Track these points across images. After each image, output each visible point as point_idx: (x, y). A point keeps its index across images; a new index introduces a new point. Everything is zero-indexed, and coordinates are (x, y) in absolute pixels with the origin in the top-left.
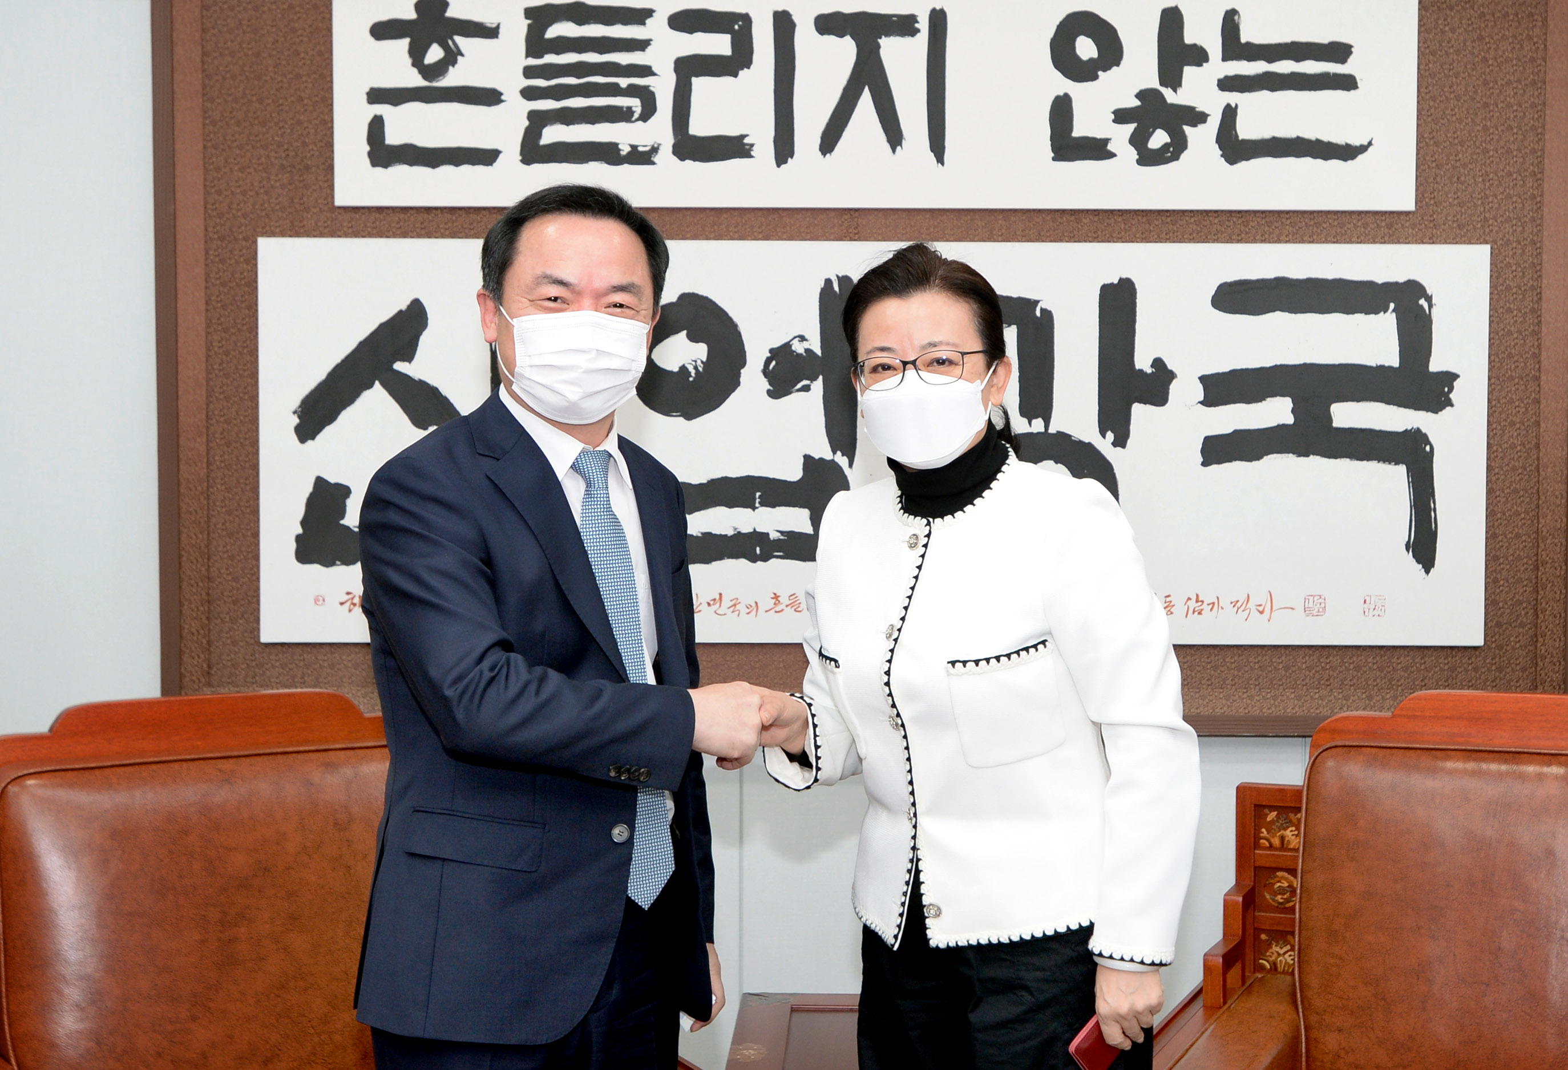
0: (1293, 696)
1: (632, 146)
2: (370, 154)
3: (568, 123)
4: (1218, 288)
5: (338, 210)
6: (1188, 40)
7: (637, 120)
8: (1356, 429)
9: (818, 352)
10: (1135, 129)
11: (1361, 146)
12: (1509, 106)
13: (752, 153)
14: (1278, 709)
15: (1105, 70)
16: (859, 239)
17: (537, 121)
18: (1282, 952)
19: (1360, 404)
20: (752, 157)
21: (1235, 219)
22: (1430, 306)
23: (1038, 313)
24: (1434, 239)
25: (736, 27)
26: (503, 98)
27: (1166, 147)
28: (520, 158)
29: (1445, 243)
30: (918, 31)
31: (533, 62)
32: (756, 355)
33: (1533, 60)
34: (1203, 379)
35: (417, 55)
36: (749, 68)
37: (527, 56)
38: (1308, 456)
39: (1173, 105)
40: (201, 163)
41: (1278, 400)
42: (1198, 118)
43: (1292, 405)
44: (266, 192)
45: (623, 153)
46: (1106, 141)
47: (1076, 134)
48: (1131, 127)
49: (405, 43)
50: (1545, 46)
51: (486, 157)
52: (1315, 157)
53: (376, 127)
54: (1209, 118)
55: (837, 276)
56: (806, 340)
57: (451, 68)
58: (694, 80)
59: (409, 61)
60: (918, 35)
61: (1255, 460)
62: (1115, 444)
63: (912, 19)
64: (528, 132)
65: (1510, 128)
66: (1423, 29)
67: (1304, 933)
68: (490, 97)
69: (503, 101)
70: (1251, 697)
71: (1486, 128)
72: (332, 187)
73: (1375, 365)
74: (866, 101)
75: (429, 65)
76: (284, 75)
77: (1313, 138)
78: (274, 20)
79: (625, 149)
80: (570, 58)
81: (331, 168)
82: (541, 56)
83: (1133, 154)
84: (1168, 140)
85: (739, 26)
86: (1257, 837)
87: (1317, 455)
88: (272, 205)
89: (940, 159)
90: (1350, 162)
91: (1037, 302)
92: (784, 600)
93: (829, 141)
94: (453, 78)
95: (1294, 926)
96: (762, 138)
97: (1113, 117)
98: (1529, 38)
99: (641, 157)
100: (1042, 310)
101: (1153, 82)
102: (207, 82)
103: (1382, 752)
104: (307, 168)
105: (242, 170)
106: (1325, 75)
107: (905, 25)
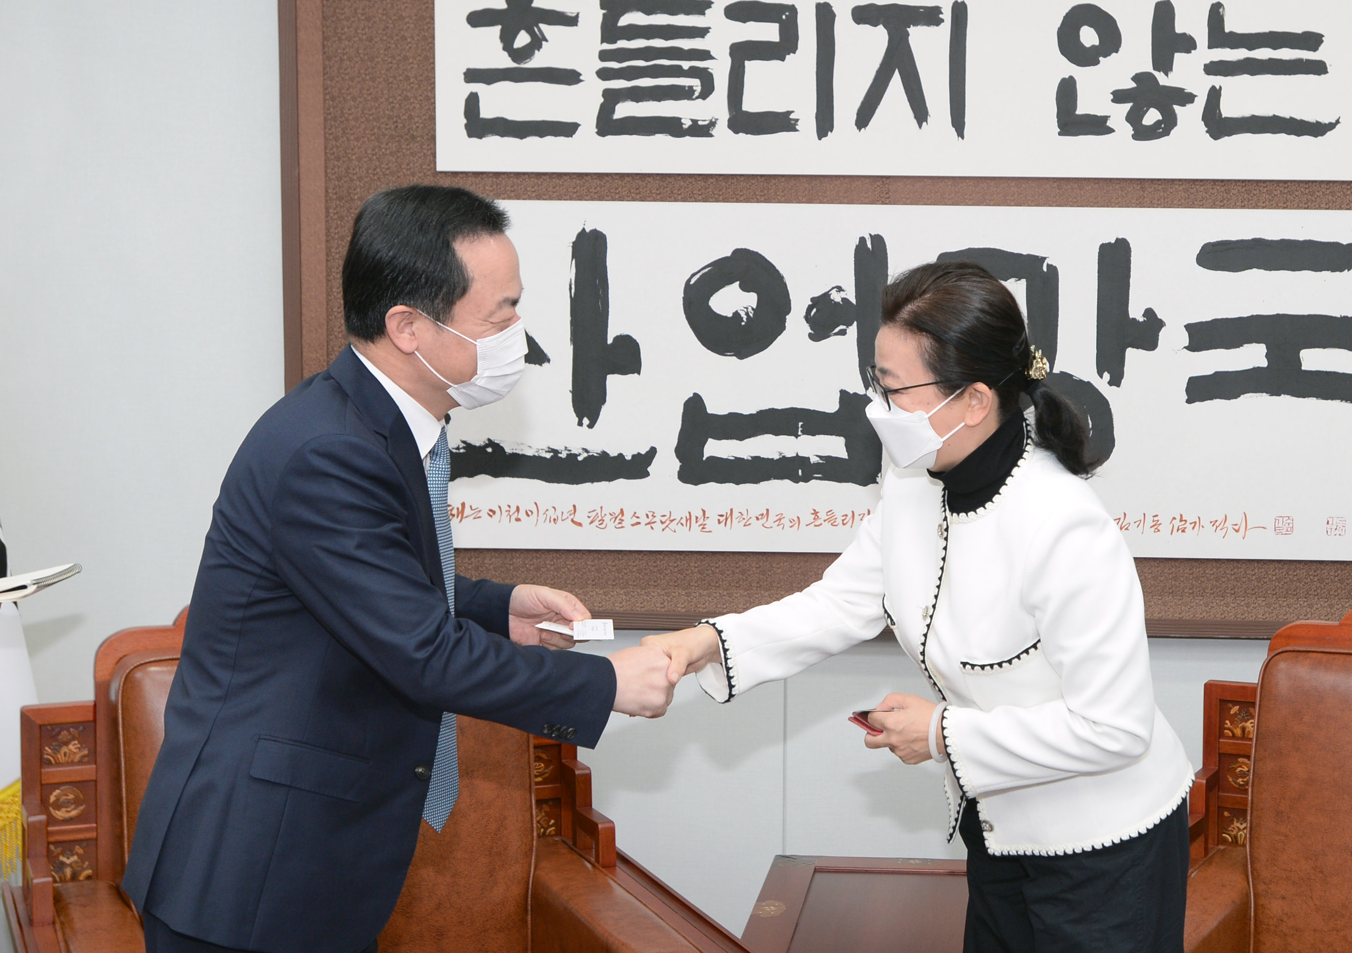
0: (1264, 603)
1: (692, 120)
2: (467, 127)
3: (637, 100)
4: (1202, 247)
5: (440, 175)
6: (1179, 29)
7: (697, 98)
8: (1323, 372)
9: (853, 301)
10: (1131, 108)
11: (1330, 123)
13: (797, 127)
14: (1250, 615)
15: (1105, 57)
16: (890, 203)
17: (611, 98)
18: (1242, 827)
19: (1326, 350)
20: (797, 130)
21: (1218, 187)
23: (1045, 269)
25: (784, 17)
26: (581, 78)
27: (1158, 123)
28: (596, 130)
30: (943, 21)
31: (607, 46)
32: (799, 303)
34: (1188, 327)
35: (507, 40)
36: (794, 53)
37: (602, 42)
38: (1279, 395)
39: (1164, 87)
40: (323, 132)
41: (1254, 346)
42: (1186, 98)
43: (1266, 351)
44: (378, 159)
45: (685, 127)
46: (1106, 118)
47: (1078, 112)
48: (1127, 106)
49: (497, 29)
51: (567, 129)
52: (1289, 133)
53: (472, 102)
54: (1196, 98)
55: (870, 235)
56: (843, 290)
57: (536, 52)
58: (747, 63)
59: (500, 45)
60: (942, 24)
61: (1232, 398)
62: (1111, 383)
63: (937, 10)
64: (602, 106)
67: (1254, 812)
68: (570, 77)
69: (581, 81)
70: (1227, 605)
72: (434, 155)
73: (1339, 316)
74: (896, 81)
75: (518, 49)
76: (393, 57)
77: (1288, 117)
78: (384, 10)
79: (687, 123)
80: (639, 43)
81: (433, 138)
82: (615, 42)
83: (1129, 130)
84: (1161, 118)
85: (786, 16)
86: (1222, 728)
87: (1288, 394)
88: (383, 170)
89: (961, 133)
90: (1319, 138)
91: (1044, 259)
92: (823, 515)
93: (863, 118)
94: (538, 61)
95: (1246, 805)
96: (807, 115)
97: (1112, 97)
99: (701, 130)
100: (1048, 265)
101: (1147, 66)
102: (327, 63)
103: (1326, 657)
104: (413, 137)
105: (357, 139)
106: (1299, 61)
107: (931, 16)
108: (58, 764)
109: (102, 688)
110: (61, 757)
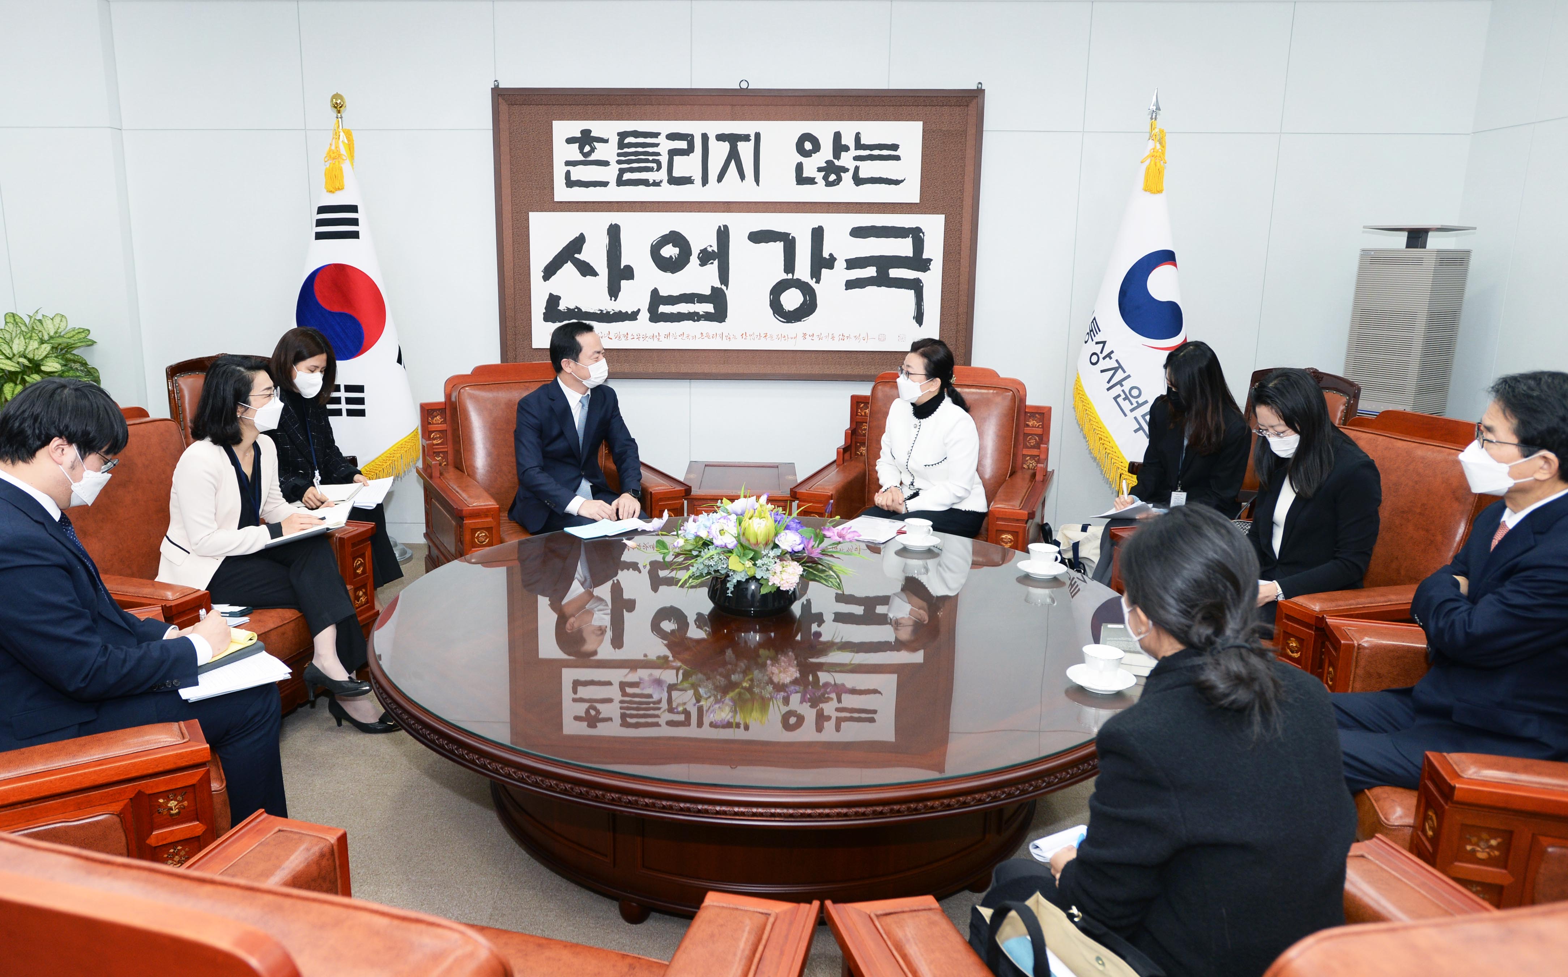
0: (875, 368)
1: (653, 180)
2: (566, 183)
3: (632, 172)
4: (852, 229)
5: (556, 203)
6: (843, 143)
7: (655, 171)
8: (897, 278)
9: (716, 251)
10: (824, 174)
12: (953, 166)
13: (694, 183)
14: (870, 372)
16: (730, 212)
17: (622, 172)
19: (899, 269)
21: (858, 206)
22: (924, 236)
23: (790, 238)
24: (926, 213)
25: (689, 139)
27: (835, 180)
28: (616, 184)
29: (929, 214)
30: (751, 140)
31: (620, 151)
32: (695, 252)
33: (962, 150)
34: (846, 260)
35: (581, 149)
36: (693, 153)
37: (618, 149)
38: (881, 287)
39: (837, 166)
40: (511, 186)
41: (871, 268)
42: (846, 170)
43: (876, 270)
44: (531, 197)
45: (651, 183)
46: (815, 178)
47: (804, 176)
49: (577, 145)
50: (966, 146)
51: (605, 184)
52: (885, 184)
53: (568, 174)
54: (850, 170)
55: (723, 225)
56: (712, 247)
57: (593, 153)
58: (675, 157)
59: (578, 151)
61: (864, 288)
62: (816, 282)
63: (749, 136)
64: (618, 175)
65: (953, 174)
67: (869, 442)
68: (606, 163)
69: (610, 165)
70: (861, 368)
71: (944, 174)
72: (554, 195)
73: (904, 256)
74: (733, 163)
75: (586, 153)
76: (537, 156)
79: (651, 181)
80: (633, 150)
81: (553, 188)
82: (623, 149)
83: (823, 183)
84: (836, 178)
86: (857, 412)
87: (884, 287)
88: (533, 201)
89: (758, 185)
90: (897, 186)
91: (790, 234)
92: (704, 334)
93: (720, 178)
94: (593, 157)
95: (866, 440)
96: (698, 177)
97: (817, 170)
98: (960, 142)
99: (657, 184)
100: (792, 236)
101: (831, 158)
102: (512, 159)
104: (545, 188)
105: (523, 189)
106: (890, 155)
107: (746, 138)
108: (433, 424)
109: (448, 396)
110: (434, 421)
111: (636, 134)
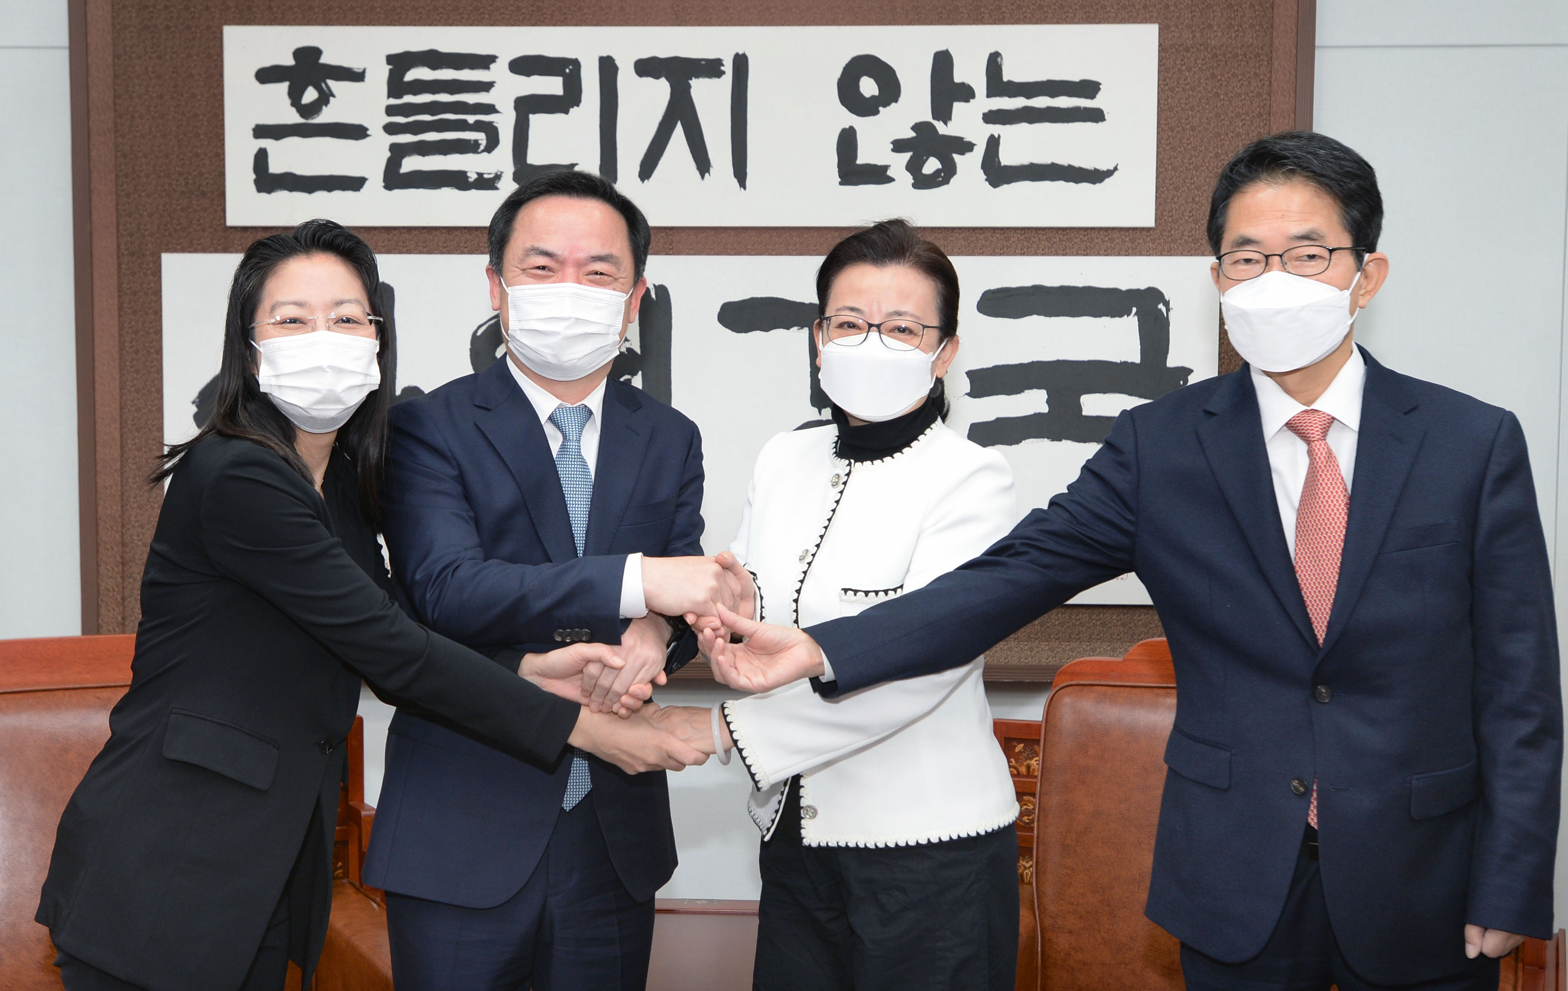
0: (1047, 648)
1: (478, 174)
2: (256, 182)
3: (423, 154)
4: (983, 295)
5: (230, 230)
6: (958, 78)
7: (483, 151)
8: (1101, 417)
9: (638, 350)
10: (911, 157)
11: (1108, 170)
14: (1034, 659)
15: (884, 106)
16: (673, 254)
17: (398, 153)
18: (1028, 865)
19: (1107, 395)
21: (998, 235)
22: (1168, 310)
24: (1172, 252)
25: (567, 71)
26: (368, 132)
27: (937, 172)
28: (383, 184)
29: (1182, 255)
30: (724, 73)
31: (393, 101)
33: (1259, 95)
34: (970, 374)
35: (295, 96)
36: (578, 106)
37: (389, 97)
38: (1060, 440)
39: (944, 136)
40: (114, 189)
41: (1035, 392)
42: (966, 147)
43: (1046, 397)
44: (169, 215)
45: (471, 180)
46: (886, 168)
47: (860, 161)
48: (907, 156)
49: (284, 86)
50: (1270, 82)
51: (355, 184)
52: (1067, 181)
53: (261, 158)
54: (975, 147)
55: (654, 285)
57: (324, 107)
58: (532, 117)
59: (288, 101)
60: (724, 76)
61: (1015, 444)
63: (718, 62)
64: (389, 161)
66: (1162, 68)
67: (1041, 848)
68: (357, 132)
69: (368, 136)
70: (1010, 649)
72: (224, 210)
73: (1119, 362)
74: (679, 134)
75: (306, 105)
76: (183, 114)
77: (1066, 164)
78: (174, 68)
79: (473, 177)
80: (425, 98)
81: (222, 195)
82: (400, 97)
83: (909, 179)
84: (940, 166)
85: (570, 70)
87: (1069, 439)
88: (175, 226)
89: (742, 183)
90: (1098, 185)
93: (647, 169)
94: (326, 116)
95: (1032, 843)
97: (892, 146)
98: (1256, 75)
99: (486, 183)
101: (926, 116)
102: (118, 120)
104: (204, 194)
105: (148, 196)
106: (1077, 109)
107: (712, 68)
111: (433, 59)
